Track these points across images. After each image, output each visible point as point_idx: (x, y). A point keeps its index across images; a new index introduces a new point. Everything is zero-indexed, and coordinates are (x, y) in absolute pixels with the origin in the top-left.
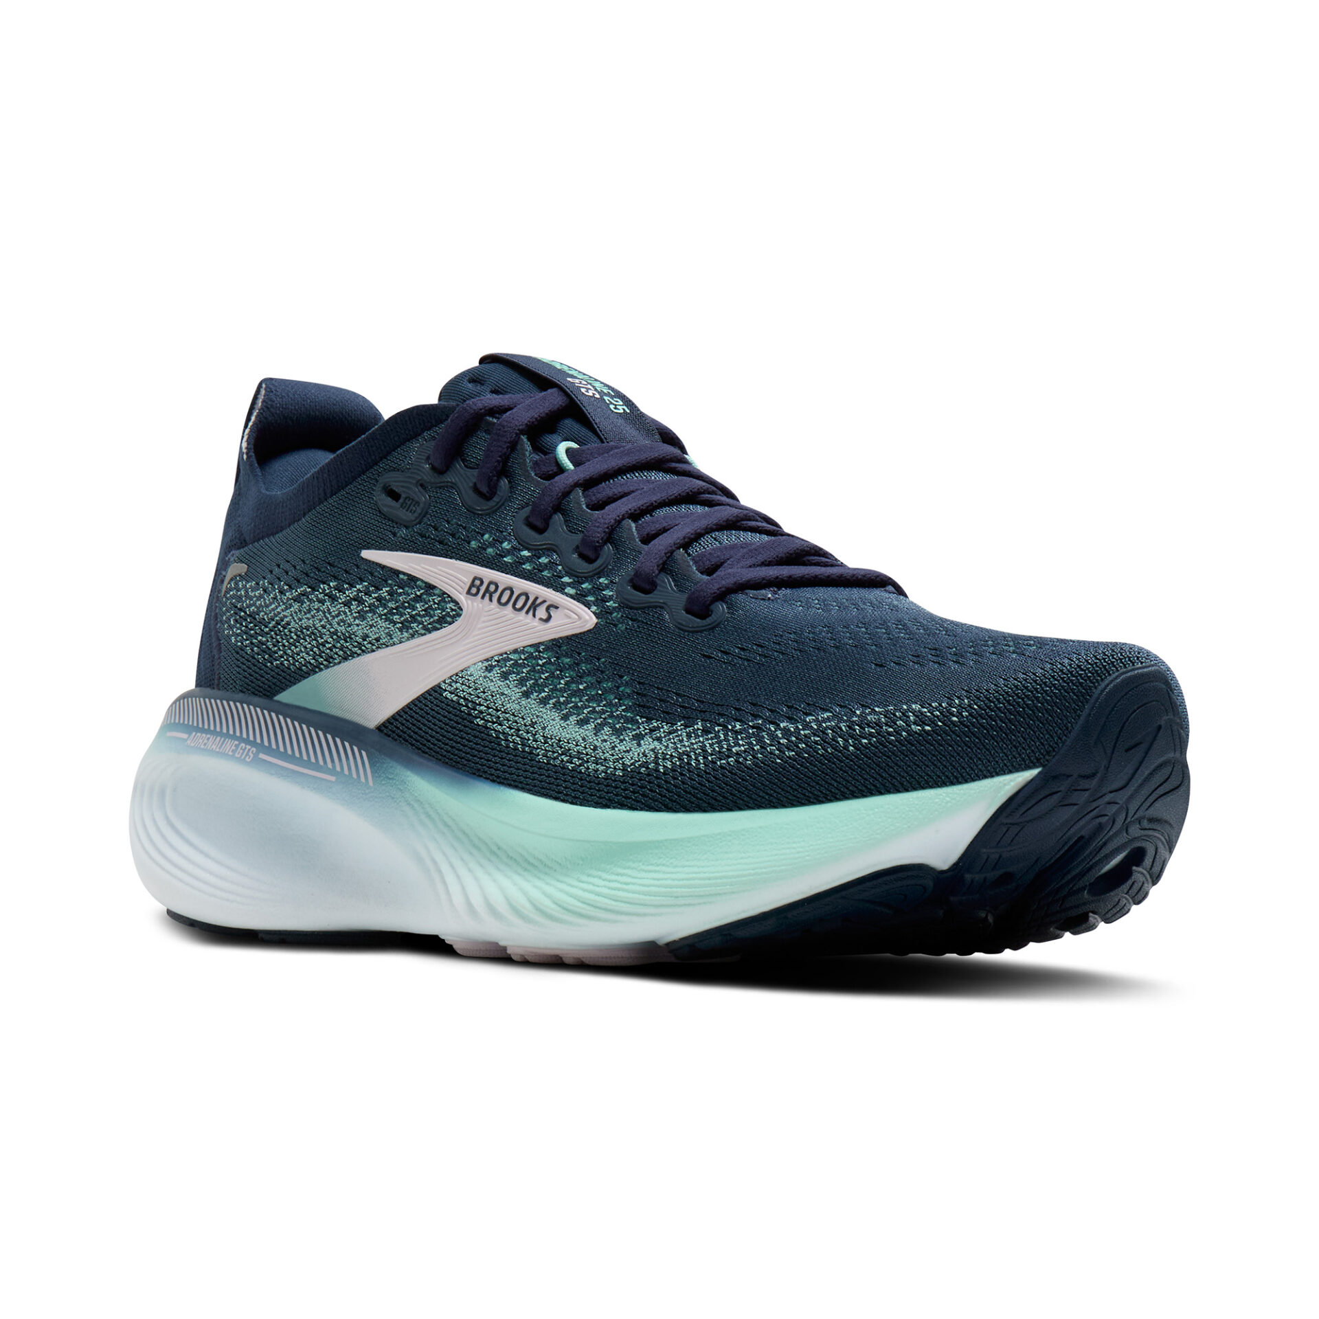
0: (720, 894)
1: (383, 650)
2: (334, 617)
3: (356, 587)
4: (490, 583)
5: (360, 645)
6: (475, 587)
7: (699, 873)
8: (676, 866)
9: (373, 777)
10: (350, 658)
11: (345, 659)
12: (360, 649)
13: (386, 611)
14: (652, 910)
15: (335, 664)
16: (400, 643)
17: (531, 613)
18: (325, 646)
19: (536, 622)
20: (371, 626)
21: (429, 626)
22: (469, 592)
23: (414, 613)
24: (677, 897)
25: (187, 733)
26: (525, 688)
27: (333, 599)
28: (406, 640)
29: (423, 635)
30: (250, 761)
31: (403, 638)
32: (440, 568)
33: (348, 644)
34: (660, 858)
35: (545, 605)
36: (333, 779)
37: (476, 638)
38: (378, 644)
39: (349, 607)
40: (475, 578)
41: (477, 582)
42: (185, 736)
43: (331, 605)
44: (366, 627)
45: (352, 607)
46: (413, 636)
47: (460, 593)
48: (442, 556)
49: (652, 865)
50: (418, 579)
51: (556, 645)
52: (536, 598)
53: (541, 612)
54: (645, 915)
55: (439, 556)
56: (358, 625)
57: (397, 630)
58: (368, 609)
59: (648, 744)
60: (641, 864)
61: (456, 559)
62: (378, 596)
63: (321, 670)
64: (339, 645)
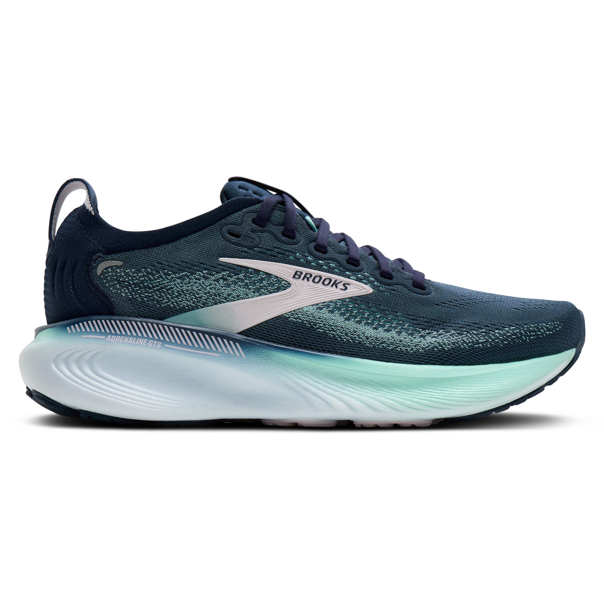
0: (496, 397)
1: (241, 300)
2: (207, 286)
3: (221, 273)
4: (306, 274)
5: (226, 298)
6: (297, 275)
7: (484, 389)
8: (470, 387)
9: (245, 354)
10: (219, 303)
11: (216, 304)
12: (226, 300)
13: (243, 284)
14: (467, 404)
15: (209, 306)
16: (252, 297)
17: (334, 286)
18: (202, 298)
19: (338, 290)
20: (234, 290)
21: (272, 291)
22: (294, 277)
23: (261, 285)
24: (478, 398)
25: (105, 336)
26: (345, 317)
27: (206, 278)
28: (256, 296)
29: (266, 294)
30: (160, 348)
31: (255, 295)
32: (273, 266)
33: (217, 298)
34: (461, 384)
35: (342, 283)
36: (218, 355)
37: (302, 296)
38: (238, 298)
39: (218, 282)
40: (297, 272)
41: (299, 273)
42: (104, 337)
43: (205, 281)
44: (230, 290)
45: (219, 282)
46: (260, 295)
47: (289, 278)
48: (274, 262)
49: (458, 386)
50: (260, 271)
51: (354, 300)
52: (336, 281)
53: (340, 286)
54: (463, 406)
55: (272, 262)
56: (224, 290)
57: (251, 292)
58: (231, 283)
59: (429, 339)
60: (452, 386)
61: (283, 263)
62: (237, 278)
63: (198, 308)
64: (211, 298)
